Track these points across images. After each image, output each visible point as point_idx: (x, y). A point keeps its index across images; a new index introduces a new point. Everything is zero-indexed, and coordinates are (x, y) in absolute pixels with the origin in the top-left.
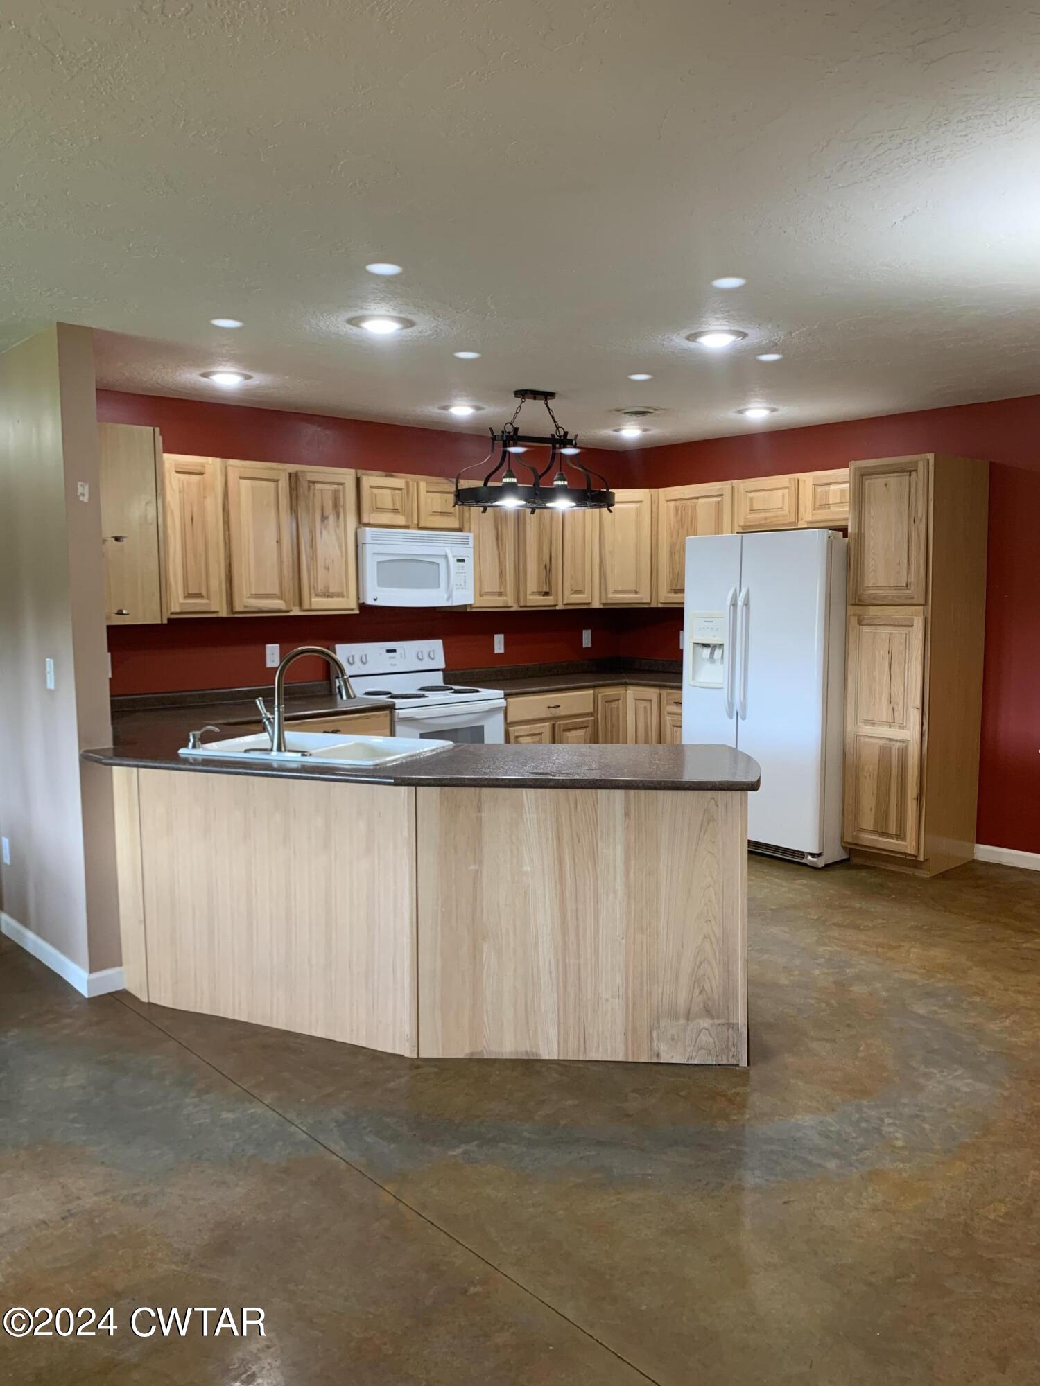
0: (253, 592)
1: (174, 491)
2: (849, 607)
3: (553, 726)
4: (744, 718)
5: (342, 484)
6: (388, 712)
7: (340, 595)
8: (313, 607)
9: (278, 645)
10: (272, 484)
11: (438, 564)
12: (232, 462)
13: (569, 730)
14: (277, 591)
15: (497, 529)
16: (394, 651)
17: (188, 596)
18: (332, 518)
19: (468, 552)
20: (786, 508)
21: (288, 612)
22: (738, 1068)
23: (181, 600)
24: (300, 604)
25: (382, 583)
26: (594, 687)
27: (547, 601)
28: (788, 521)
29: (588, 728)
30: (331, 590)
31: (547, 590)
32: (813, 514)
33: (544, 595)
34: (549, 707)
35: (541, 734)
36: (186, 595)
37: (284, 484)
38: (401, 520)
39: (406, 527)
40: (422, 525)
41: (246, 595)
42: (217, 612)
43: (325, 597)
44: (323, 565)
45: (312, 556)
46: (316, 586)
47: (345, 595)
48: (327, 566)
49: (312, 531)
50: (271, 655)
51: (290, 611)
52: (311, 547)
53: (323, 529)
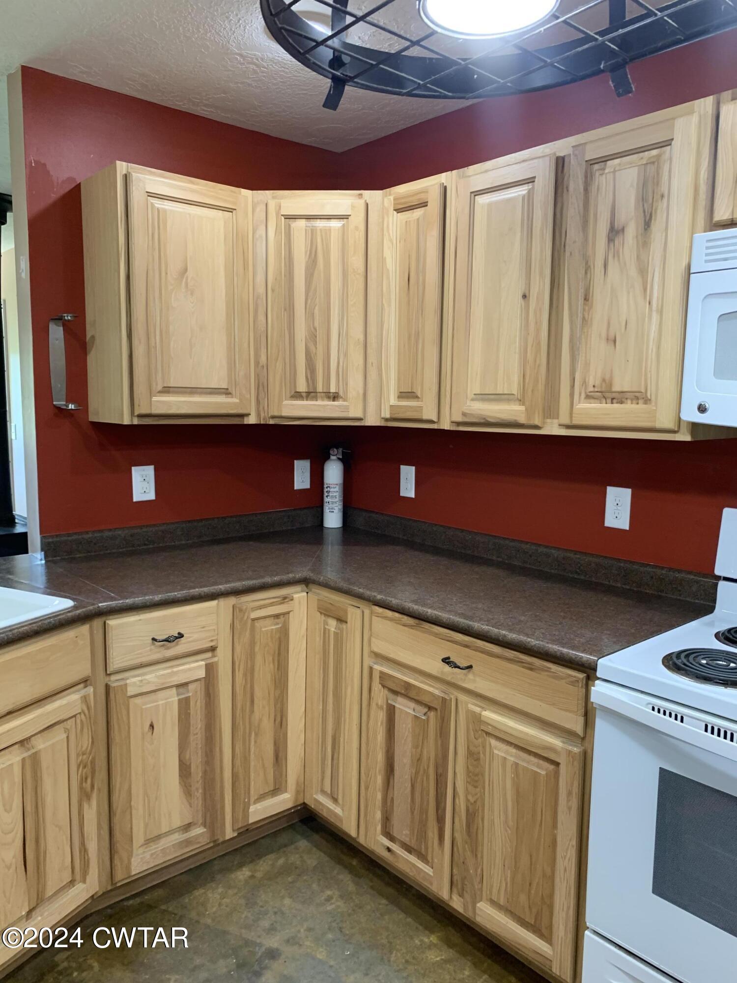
0: (478, 391)
5: (669, 142)
7: (641, 397)
8: (576, 422)
9: (627, 491)
10: (524, 189)
14: (515, 390)
18: (631, 232)
21: (534, 427)
23: (394, 400)
25: (724, 369)
30: (617, 387)
36: (399, 394)
37: (545, 184)
41: (471, 395)
42: (432, 422)
43: (604, 401)
44: (604, 335)
45: (586, 318)
46: (587, 380)
47: (653, 398)
48: (612, 336)
49: (590, 267)
50: (615, 508)
51: (537, 427)
52: (586, 299)
53: (611, 257)
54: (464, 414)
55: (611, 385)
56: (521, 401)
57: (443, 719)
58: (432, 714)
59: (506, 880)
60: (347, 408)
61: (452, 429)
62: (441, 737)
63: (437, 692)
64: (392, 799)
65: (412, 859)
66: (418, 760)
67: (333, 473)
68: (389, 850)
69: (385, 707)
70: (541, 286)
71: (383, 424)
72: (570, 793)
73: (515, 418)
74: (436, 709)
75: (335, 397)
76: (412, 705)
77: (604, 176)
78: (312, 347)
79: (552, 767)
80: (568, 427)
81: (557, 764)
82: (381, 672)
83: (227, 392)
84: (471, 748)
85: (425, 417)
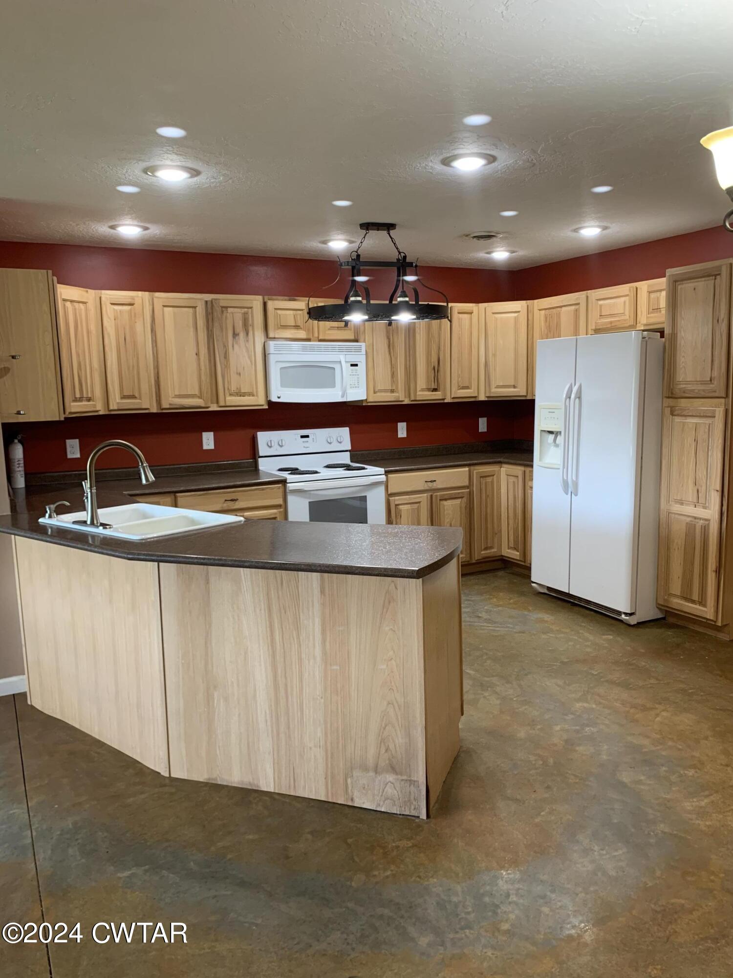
0: (177, 393)
1: (109, 318)
2: (665, 399)
3: (431, 496)
4: (576, 495)
5: (251, 308)
6: (280, 485)
7: (251, 394)
8: (228, 404)
9: (210, 433)
10: (191, 310)
11: (334, 369)
12: (157, 294)
13: (446, 500)
14: (197, 392)
15: (388, 338)
16: (307, 436)
17: (124, 397)
18: (242, 335)
19: (361, 359)
20: (627, 313)
21: (208, 408)
22: (417, 820)
23: (118, 400)
24: (218, 402)
25: (284, 384)
26: (469, 465)
27: (437, 396)
28: (628, 325)
29: (464, 498)
30: (243, 391)
31: (436, 387)
32: (647, 318)
33: (432, 391)
34: (426, 482)
35: (419, 502)
36: (122, 396)
37: (201, 310)
38: (302, 334)
39: (308, 340)
40: (321, 338)
41: (172, 395)
42: (148, 409)
43: (237, 396)
44: (235, 371)
45: (227, 365)
46: (230, 388)
47: (255, 394)
48: (238, 372)
49: (226, 346)
50: (207, 441)
52: (225, 358)
53: (235, 344)
54: (170, 404)
55: (240, 390)
56: (200, 397)
60: (95, 406)
70: (204, 351)
73: (200, 404)
75: (89, 400)
77: (228, 313)
78: (80, 371)
81: (275, 518)
85: (143, 407)
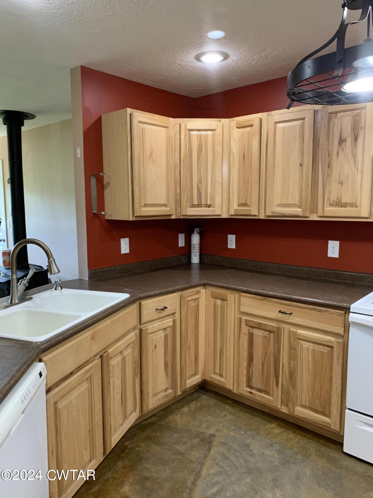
0: (280, 202)
1: (235, 140)
7: (354, 205)
8: (325, 215)
9: (338, 242)
10: (300, 122)
14: (297, 202)
17: (240, 205)
18: (349, 141)
23: (236, 207)
37: (309, 120)
41: (275, 204)
42: (256, 216)
43: (338, 207)
44: (337, 181)
45: (329, 174)
46: (330, 198)
47: (359, 205)
48: (341, 181)
49: (330, 154)
50: (332, 249)
51: (307, 217)
52: (329, 166)
53: (340, 151)
54: (272, 212)
55: (341, 200)
56: (300, 207)
57: (278, 336)
58: (272, 334)
59: (309, 396)
60: (215, 211)
61: (265, 219)
62: (277, 342)
63: (274, 325)
64: (252, 372)
65: (263, 395)
66: (266, 354)
67: (196, 239)
68: (250, 392)
69: (247, 334)
70: (308, 161)
71: (230, 217)
72: (338, 358)
73: (298, 214)
74: (274, 332)
75: (209, 206)
76: (262, 332)
77: (337, 119)
78: (200, 185)
79: (330, 349)
80: (321, 217)
81: (332, 347)
82: (246, 320)
83: (165, 205)
84: (292, 346)
85: (252, 214)
